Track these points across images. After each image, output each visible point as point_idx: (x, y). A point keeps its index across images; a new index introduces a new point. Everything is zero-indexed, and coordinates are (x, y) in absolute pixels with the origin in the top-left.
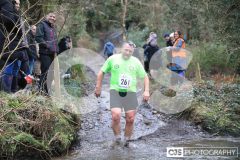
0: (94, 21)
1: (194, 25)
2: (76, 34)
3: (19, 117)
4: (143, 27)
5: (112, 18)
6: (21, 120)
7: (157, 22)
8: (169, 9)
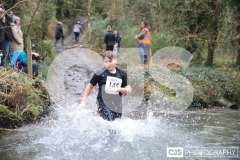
0: (63, 9)
1: (148, 17)
2: (47, 19)
4: (105, 17)
5: (79, 7)
7: (118, 13)
8: (127, 3)
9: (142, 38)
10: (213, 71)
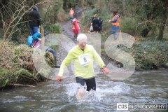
3: (20, 60)
6: (22, 62)
9: (115, 22)
10: (162, 44)
